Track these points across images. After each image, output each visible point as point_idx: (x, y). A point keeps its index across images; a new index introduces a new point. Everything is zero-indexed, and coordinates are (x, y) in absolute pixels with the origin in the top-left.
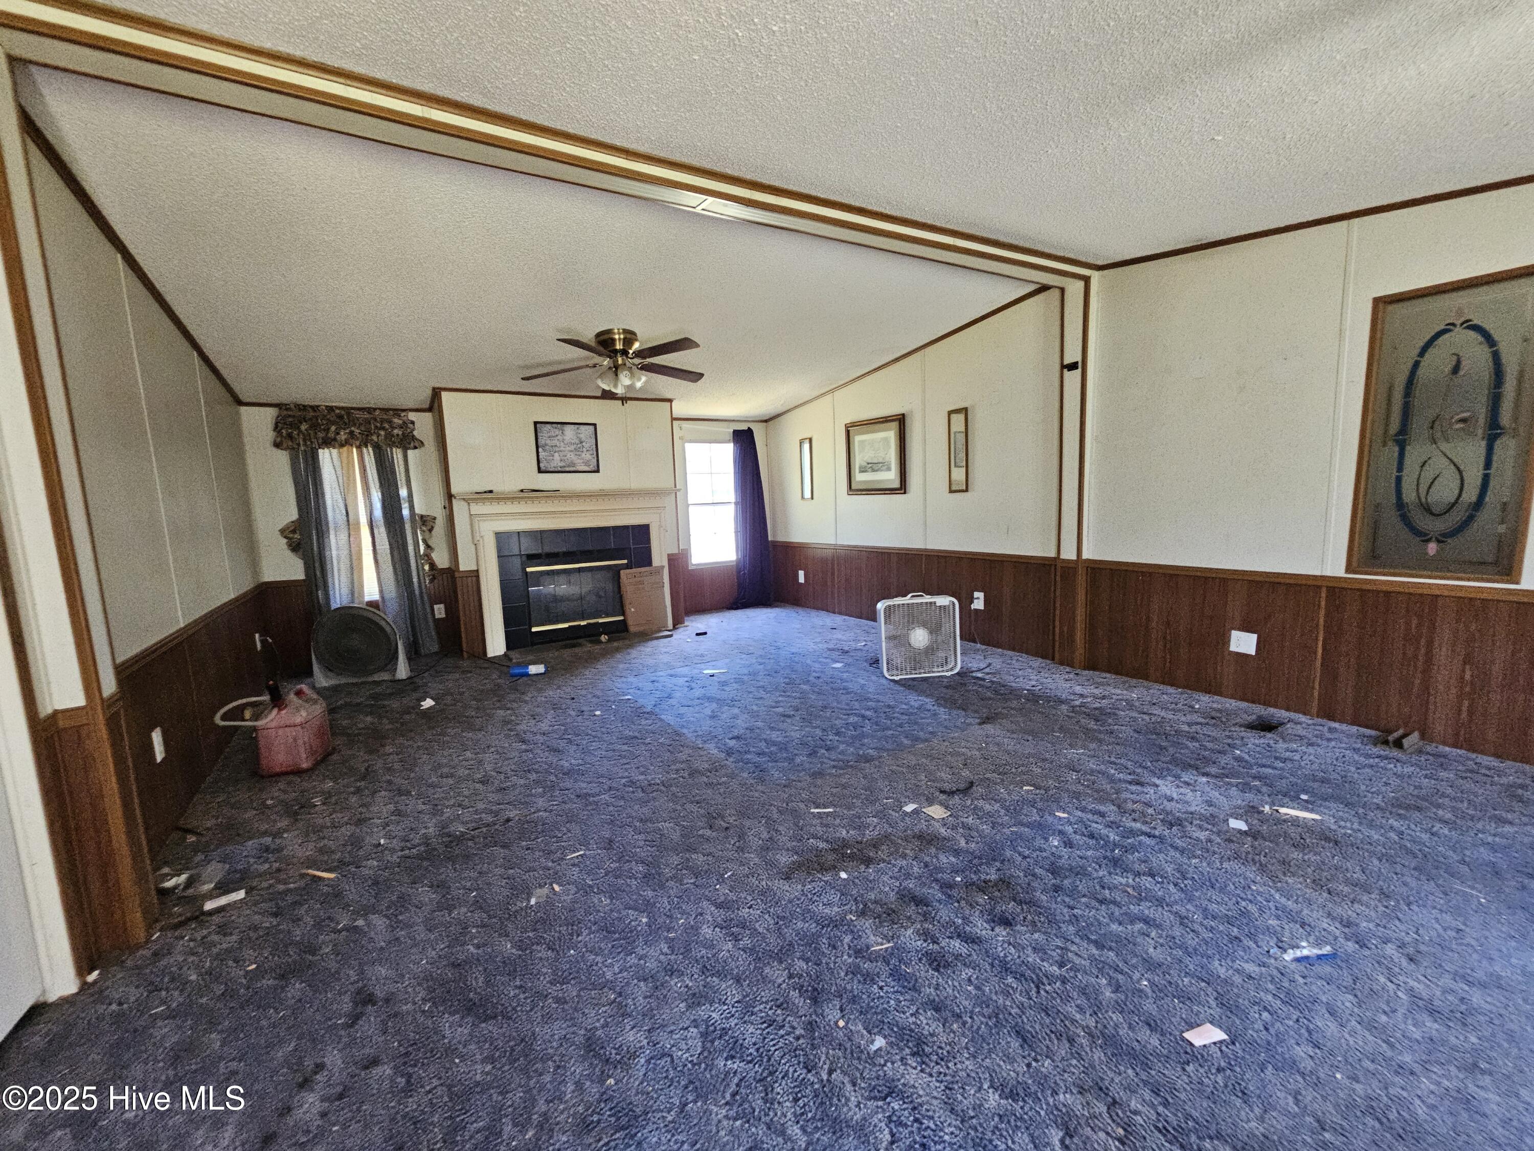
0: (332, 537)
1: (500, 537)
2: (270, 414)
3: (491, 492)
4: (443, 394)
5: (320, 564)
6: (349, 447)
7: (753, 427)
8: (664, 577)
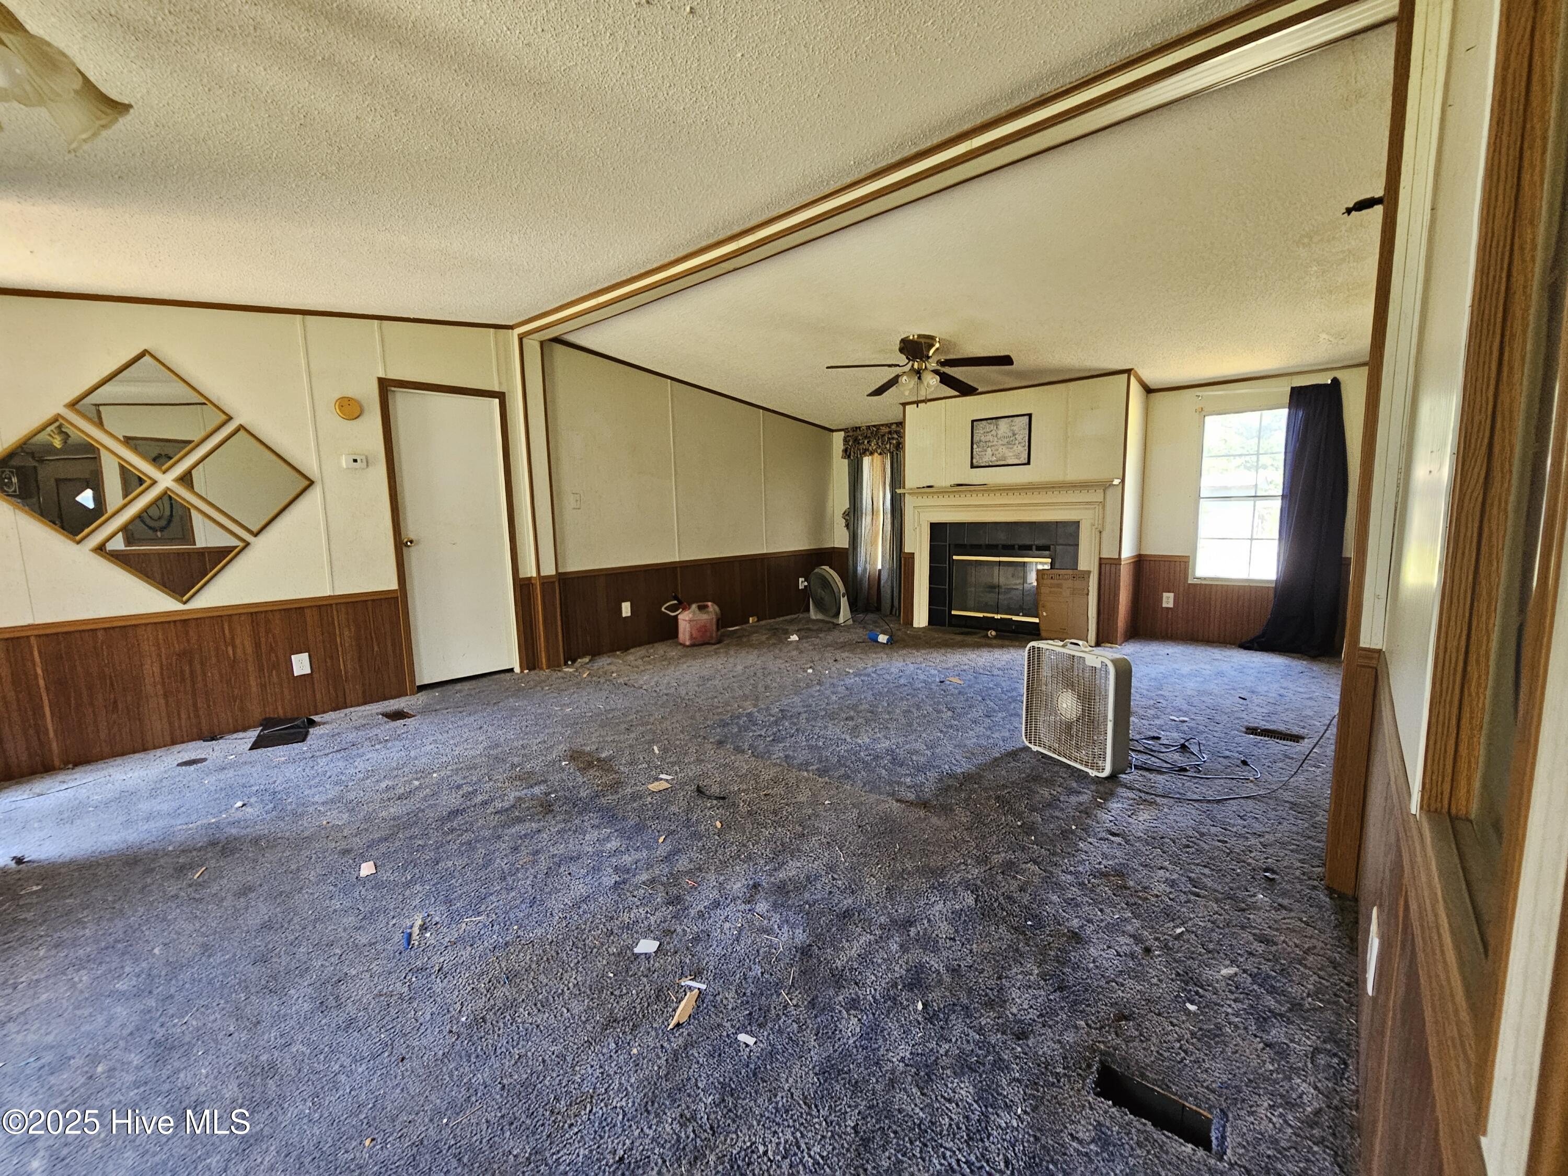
0: (863, 519)
1: (935, 528)
2: (843, 434)
3: (930, 487)
4: (907, 407)
5: (854, 539)
6: (876, 454)
7: (1339, 375)
8: (1091, 584)
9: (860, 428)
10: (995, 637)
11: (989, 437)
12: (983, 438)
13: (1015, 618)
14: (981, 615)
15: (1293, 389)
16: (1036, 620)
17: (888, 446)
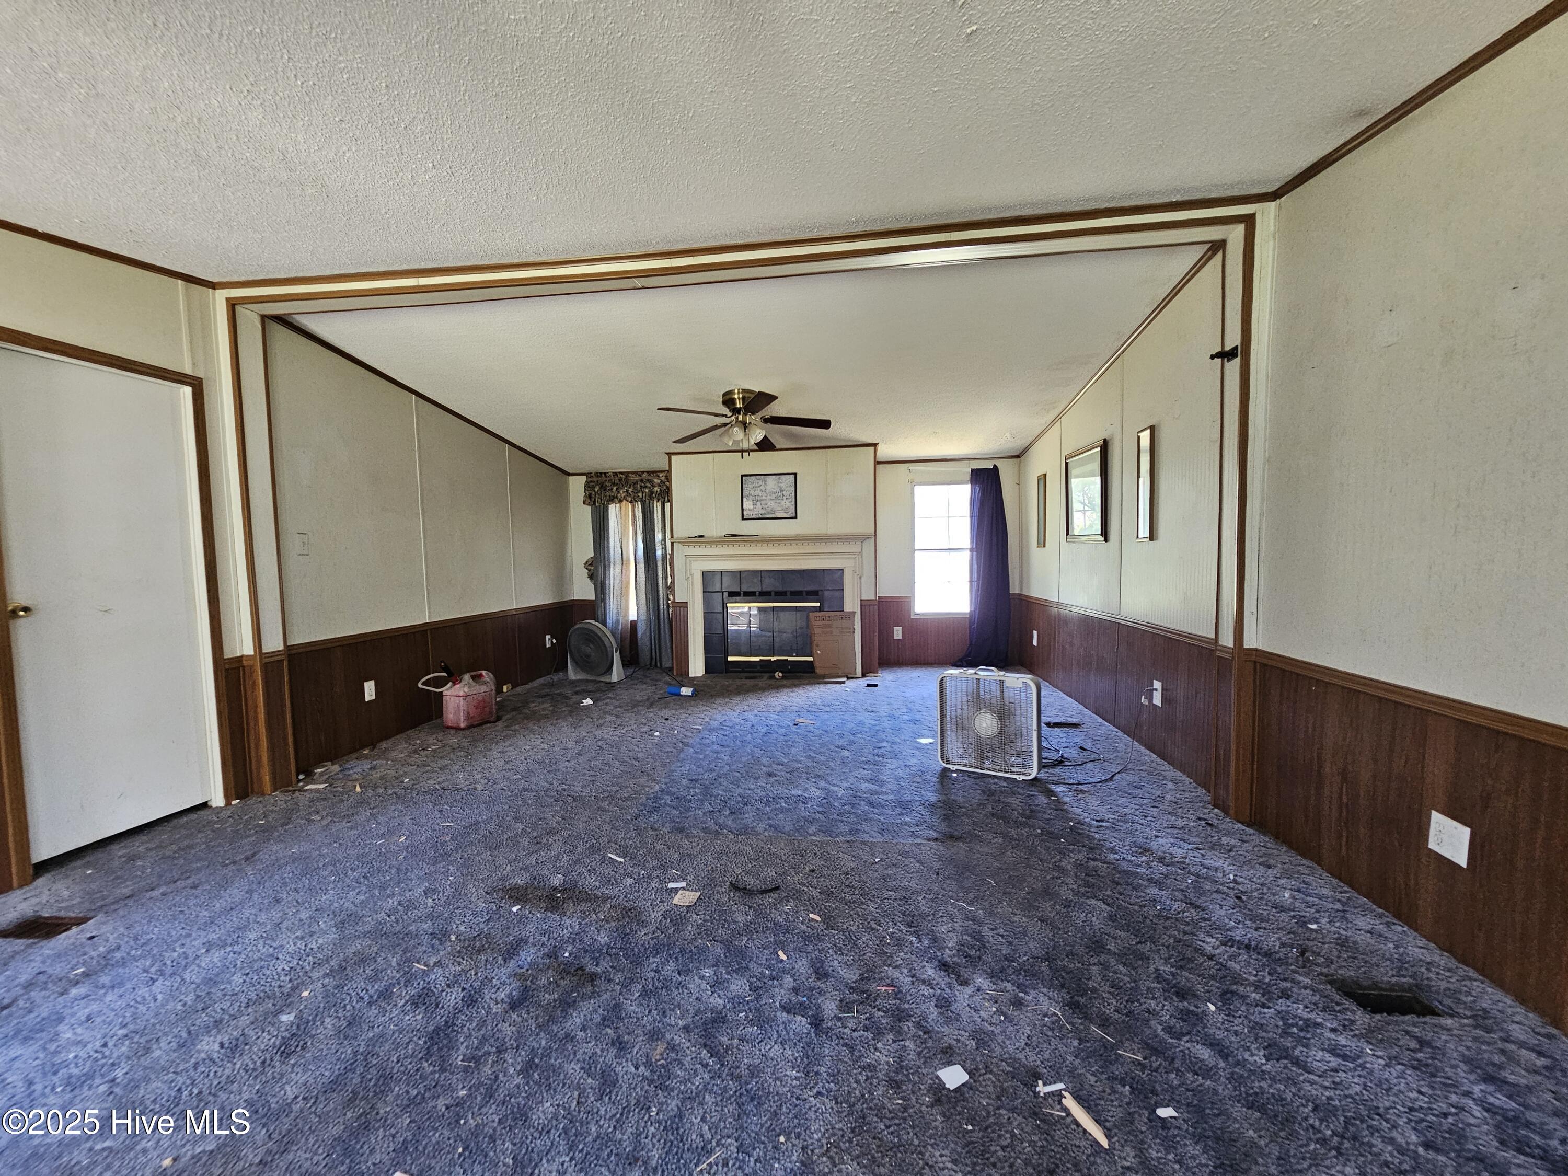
0: (612, 569)
1: (707, 576)
2: (584, 479)
3: (702, 536)
4: (673, 457)
5: (601, 590)
6: (624, 502)
7: (999, 464)
8: (856, 623)
9: (605, 473)
10: (783, 678)
11: (758, 492)
12: (752, 492)
13: (790, 659)
14: (757, 659)
15: (972, 470)
16: (811, 659)
17: (640, 495)
